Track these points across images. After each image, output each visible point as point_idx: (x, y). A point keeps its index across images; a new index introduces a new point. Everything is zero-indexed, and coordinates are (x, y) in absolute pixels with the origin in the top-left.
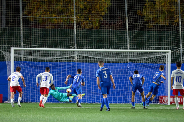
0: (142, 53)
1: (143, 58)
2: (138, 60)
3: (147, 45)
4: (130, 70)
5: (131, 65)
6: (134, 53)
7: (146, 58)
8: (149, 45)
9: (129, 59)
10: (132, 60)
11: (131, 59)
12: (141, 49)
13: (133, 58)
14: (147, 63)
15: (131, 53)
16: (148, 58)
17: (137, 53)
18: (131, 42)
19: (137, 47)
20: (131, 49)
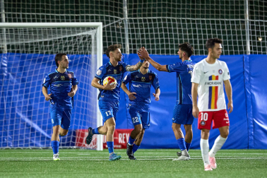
0: (35, 30)
1: (38, 40)
2: (27, 47)
3: (48, 12)
4: (9, 70)
5: (10, 59)
6: (16, 29)
7: (46, 43)
8: (53, 12)
9: (5, 44)
10: (13, 47)
11: (10, 43)
12: (34, 21)
13: (15, 43)
14: (47, 53)
15: (10, 30)
16: (51, 42)
17: (25, 29)
18: (10, 5)
19: (23, 16)
20: (10, 21)
